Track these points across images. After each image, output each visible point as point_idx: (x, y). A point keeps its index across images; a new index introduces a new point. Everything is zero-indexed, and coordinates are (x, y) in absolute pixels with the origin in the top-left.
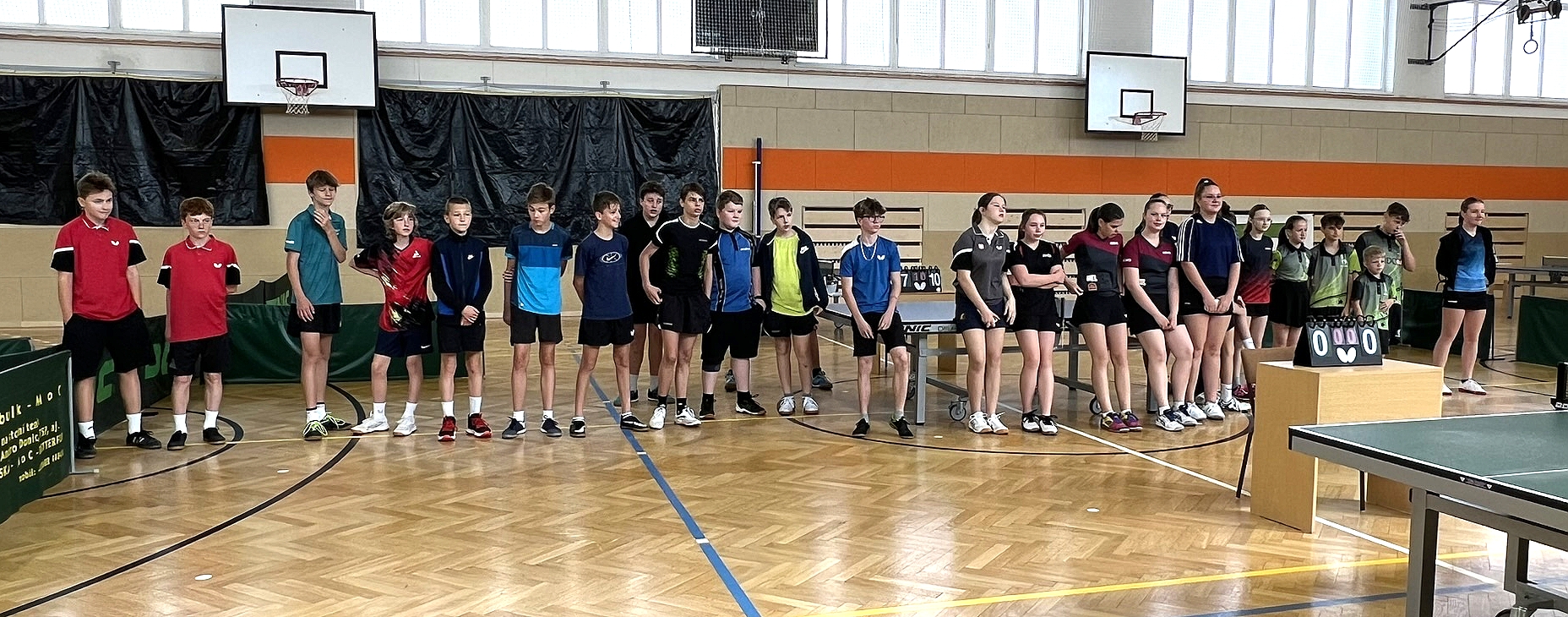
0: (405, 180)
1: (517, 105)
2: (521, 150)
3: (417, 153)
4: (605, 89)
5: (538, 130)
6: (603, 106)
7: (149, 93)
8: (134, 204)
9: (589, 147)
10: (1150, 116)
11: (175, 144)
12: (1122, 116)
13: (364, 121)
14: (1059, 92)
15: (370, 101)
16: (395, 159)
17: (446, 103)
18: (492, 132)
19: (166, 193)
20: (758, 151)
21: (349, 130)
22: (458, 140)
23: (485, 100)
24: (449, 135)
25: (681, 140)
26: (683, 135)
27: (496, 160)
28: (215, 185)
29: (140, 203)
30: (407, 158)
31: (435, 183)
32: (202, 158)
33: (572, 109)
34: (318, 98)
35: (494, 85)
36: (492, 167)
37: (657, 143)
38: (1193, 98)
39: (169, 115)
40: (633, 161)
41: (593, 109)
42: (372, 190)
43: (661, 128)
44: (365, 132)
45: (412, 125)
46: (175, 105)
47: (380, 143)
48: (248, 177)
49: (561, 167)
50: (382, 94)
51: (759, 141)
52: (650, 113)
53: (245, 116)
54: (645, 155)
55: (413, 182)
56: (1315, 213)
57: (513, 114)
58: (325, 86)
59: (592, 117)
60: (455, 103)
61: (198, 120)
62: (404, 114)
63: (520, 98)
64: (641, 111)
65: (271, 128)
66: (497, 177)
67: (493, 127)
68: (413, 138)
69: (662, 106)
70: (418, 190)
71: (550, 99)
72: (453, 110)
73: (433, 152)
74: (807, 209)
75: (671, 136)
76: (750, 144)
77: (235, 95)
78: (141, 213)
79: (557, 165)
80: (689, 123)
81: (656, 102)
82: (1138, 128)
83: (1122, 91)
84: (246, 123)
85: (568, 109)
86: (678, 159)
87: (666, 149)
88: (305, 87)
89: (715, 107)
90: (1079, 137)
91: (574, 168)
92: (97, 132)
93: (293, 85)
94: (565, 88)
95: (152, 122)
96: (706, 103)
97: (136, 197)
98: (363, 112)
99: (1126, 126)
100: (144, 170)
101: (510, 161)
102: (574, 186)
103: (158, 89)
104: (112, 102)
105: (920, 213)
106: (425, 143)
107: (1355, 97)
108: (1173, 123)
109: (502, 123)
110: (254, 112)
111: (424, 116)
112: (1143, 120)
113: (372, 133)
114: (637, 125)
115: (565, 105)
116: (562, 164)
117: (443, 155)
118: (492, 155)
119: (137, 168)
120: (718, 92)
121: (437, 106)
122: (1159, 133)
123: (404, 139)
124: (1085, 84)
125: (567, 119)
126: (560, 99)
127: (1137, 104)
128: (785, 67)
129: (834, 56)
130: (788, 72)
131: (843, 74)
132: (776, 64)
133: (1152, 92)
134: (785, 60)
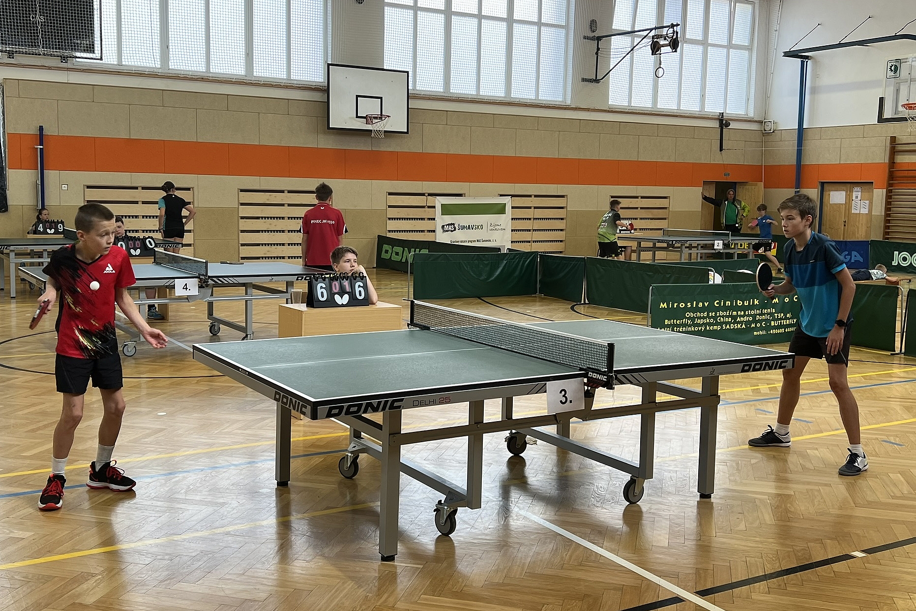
10: (381, 117)
12: (357, 117)
14: (308, 96)
20: (41, 136)
38: (414, 104)
51: (41, 128)
56: (513, 196)
74: (88, 187)
76: (33, 131)
82: (369, 127)
83: (357, 96)
90: (325, 133)
99: (361, 125)
105: (191, 192)
107: (541, 107)
108: (397, 122)
112: (375, 121)
120: (2, 85)
122: (385, 132)
124: (325, 91)
127: (369, 107)
128: (64, 65)
129: (110, 59)
130: (68, 69)
131: (118, 73)
132: (56, 62)
133: (381, 98)
134: (64, 59)
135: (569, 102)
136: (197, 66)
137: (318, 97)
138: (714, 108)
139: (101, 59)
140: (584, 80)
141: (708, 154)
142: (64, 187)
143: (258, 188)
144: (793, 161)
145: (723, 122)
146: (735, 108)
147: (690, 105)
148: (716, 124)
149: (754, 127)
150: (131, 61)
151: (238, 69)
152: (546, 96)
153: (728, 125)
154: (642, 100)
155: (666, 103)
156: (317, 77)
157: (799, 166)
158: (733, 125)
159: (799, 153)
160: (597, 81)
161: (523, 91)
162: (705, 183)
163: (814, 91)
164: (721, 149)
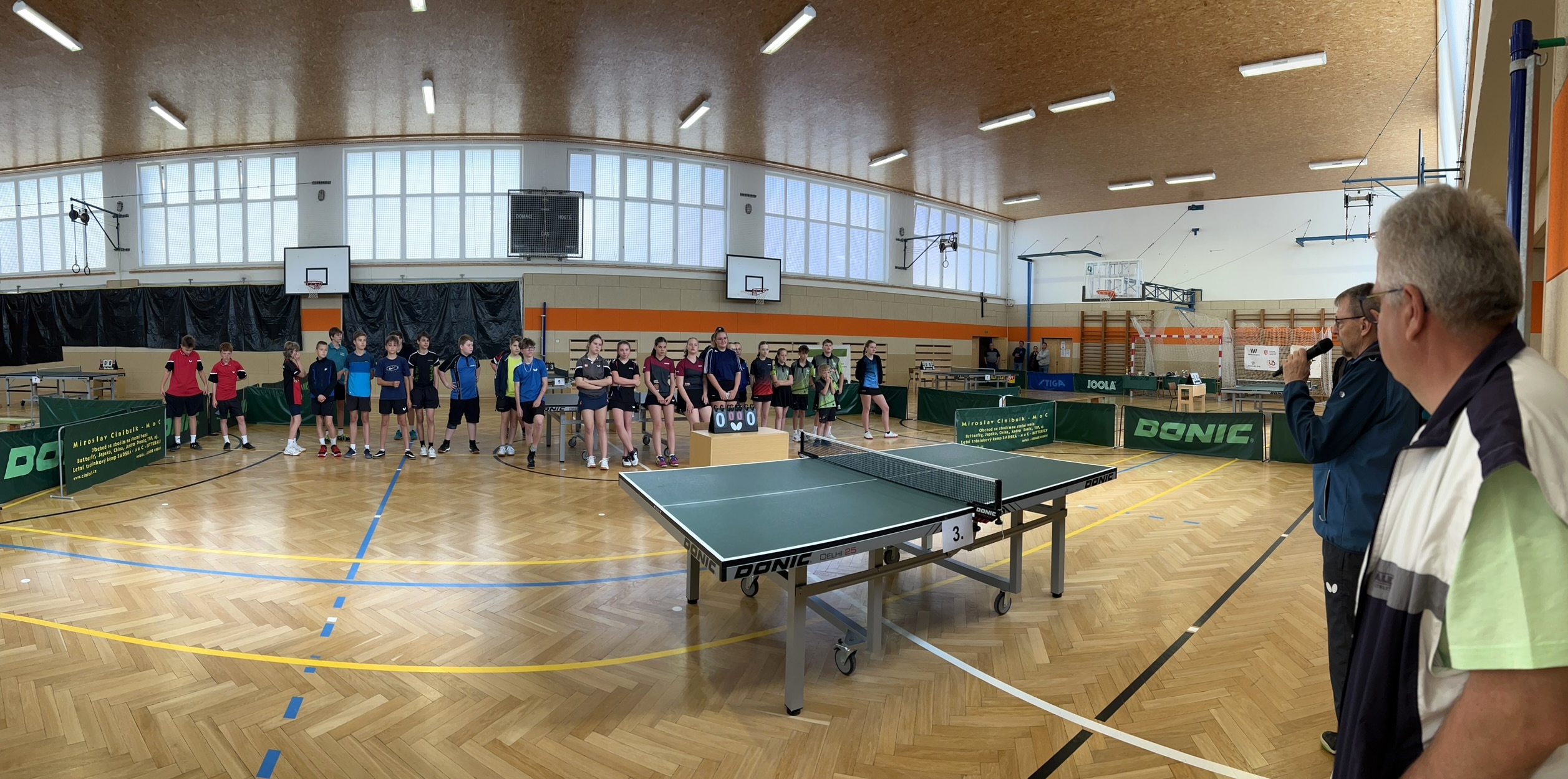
0: (363, 329)
1: (418, 289)
2: (419, 312)
3: (370, 315)
4: (462, 278)
5: (428, 301)
6: (461, 287)
7: (255, 290)
8: (249, 341)
9: (452, 309)
10: (762, 291)
11: (265, 313)
12: (746, 290)
13: (345, 300)
14: (714, 277)
15: (346, 290)
16: (359, 318)
17: (383, 289)
18: (405, 303)
19: (262, 336)
20: (544, 309)
21: (338, 304)
22: (389, 307)
23: (401, 287)
24: (384, 305)
25: (502, 304)
26: (503, 301)
27: (407, 317)
28: (281, 332)
29: (252, 341)
30: (365, 317)
31: (377, 330)
32: (276, 320)
33: (445, 289)
34: (324, 290)
35: (407, 279)
36: (405, 321)
37: (488, 305)
38: (785, 281)
39: (264, 300)
40: (476, 316)
41: (456, 290)
42: (348, 333)
43: (490, 298)
44: (345, 305)
45: (367, 301)
46: (266, 296)
47: (352, 310)
48: (295, 328)
49: (439, 320)
50: (352, 286)
51: (545, 304)
52: (485, 290)
53: (294, 300)
54: (482, 313)
55: (367, 330)
56: (851, 344)
57: (416, 293)
58: (326, 284)
59: (455, 293)
60: (387, 290)
61: (274, 303)
62: (363, 296)
63: (419, 285)
64: (480, 289)
65: (305, 305)
66: (407, 326)
67: (405, 301)
68: (367, 307)
69: (492, 286)
70: (369, 333)
71: (434, 285)
72: (386, 293)
73: (377, 313)
74: (572, 341)
75: (497, 302)
76: (540, 306)
77: (289, 290)
78: (252, 345)
79: (437, 319)
80: (507, 295)
81: (489, 284)
82: (754, 297)
83: (746, 277)
84: (295, 301)
85: (442, 290)
86: (501, 315)
87: (493, 309)
88: (318, 285)
89: (521, 286)
90: (724, 302)
91: (446, 320)
92: (237, 309)
93: (313, 284)
94: (442, 279)
95: (258, 304)
96: (516, 283)
97: (250, 338)
98: (345, 296)
99: (749, 296)
100: (254, 327)
101: (414, 318)
102: (446, 330)
103: (260, 289)
104: (243, 296)
105: (635, 343)
106: (373, 310)
107: (871, 285)
108: (773, 294)
109: (410, 298)
110: (298, 297)
111: (373, 296)
112: (758, 293)
113: (349, 307)
114: (479, 297)
115: (441, 288)
116: (440, 317)
117: (381, 316)
118: (405, 314)
119: (251, 325)
120: (523, 278)
121: (379, 291)
122: (765, 300)
123: (363, 307)
124: (725, 272)
125: (442, 295)
126: (439, 284)
127: (754, 284)
128: (560, 263)
129: (588, 256)
130: (562, 265)
131: (593, 266)
132: (555, 261)
133: (762, 278)
134: (560, 258)
135: (887, 282)
136: (641, 259)
137: (720, 277)
138: (977, 289)
139: (582, 257)
140: (896, 267)
141: (973, 319)
142: (558, 341)
143: (679, 340)
144: (1026, 325)
145: (983, 299)
146: (991, 289)
147: (963, 287)
148: (979, 300)
149: (1002, 302)
150: (601, 257)
151: (668, 260)
152: (872, 278)
153: (986, 300)
154: (934, 283)
155: (949, 285)
156: (721, 265)
157: (1029, 328)
158: (989, 301)
159: (1029, 319)
160: (905, 268)
161: (857, 274)
162: (974, 337)
163: (1036, 281)
164: (982, 316)
